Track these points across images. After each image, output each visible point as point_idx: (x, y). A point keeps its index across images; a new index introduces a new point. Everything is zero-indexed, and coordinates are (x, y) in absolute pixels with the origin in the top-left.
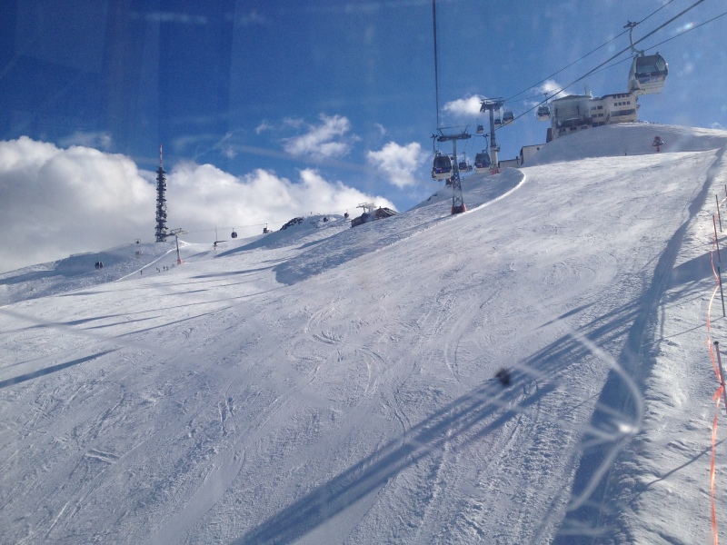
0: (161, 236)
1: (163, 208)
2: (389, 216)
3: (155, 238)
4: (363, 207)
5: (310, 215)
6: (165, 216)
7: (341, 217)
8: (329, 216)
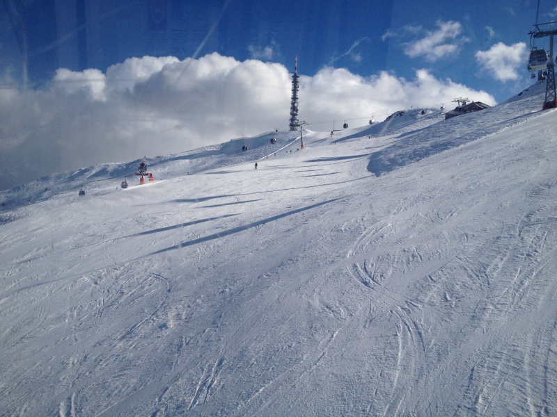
0: (293, 126)
1: (296, 105)
2: (481, 109)
3: (289, 128)
4: (458, 101)
5: (411, 109)
6: (297, 111)
7: (437, 111)
8: (426, 109)
